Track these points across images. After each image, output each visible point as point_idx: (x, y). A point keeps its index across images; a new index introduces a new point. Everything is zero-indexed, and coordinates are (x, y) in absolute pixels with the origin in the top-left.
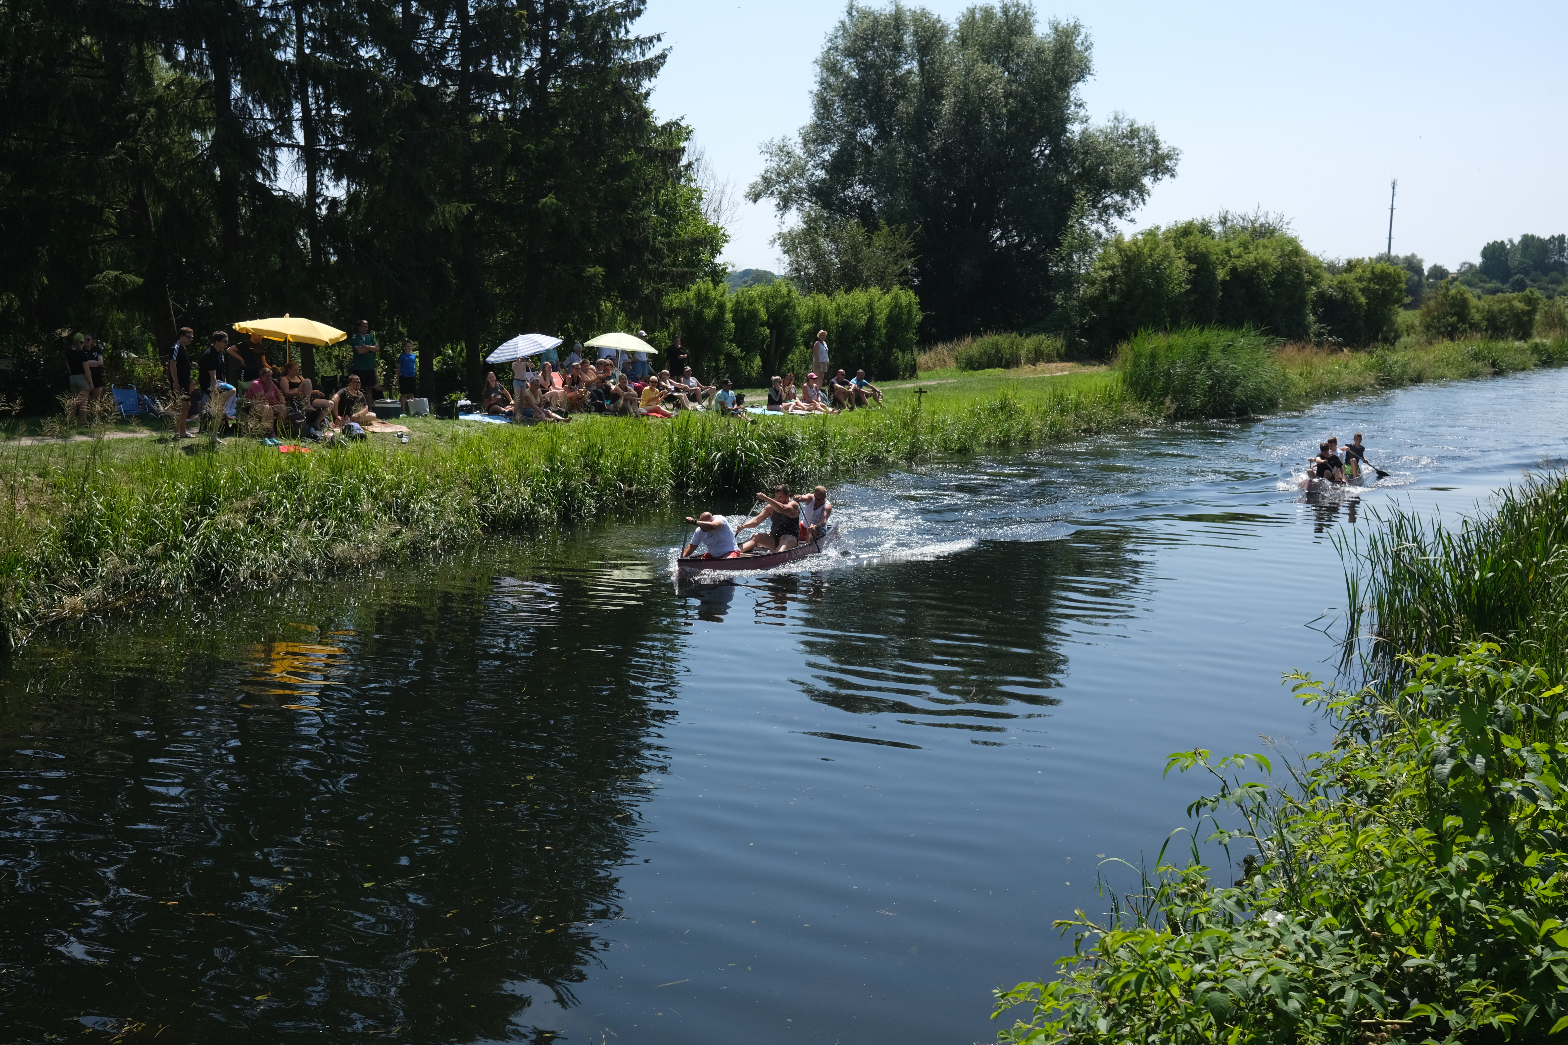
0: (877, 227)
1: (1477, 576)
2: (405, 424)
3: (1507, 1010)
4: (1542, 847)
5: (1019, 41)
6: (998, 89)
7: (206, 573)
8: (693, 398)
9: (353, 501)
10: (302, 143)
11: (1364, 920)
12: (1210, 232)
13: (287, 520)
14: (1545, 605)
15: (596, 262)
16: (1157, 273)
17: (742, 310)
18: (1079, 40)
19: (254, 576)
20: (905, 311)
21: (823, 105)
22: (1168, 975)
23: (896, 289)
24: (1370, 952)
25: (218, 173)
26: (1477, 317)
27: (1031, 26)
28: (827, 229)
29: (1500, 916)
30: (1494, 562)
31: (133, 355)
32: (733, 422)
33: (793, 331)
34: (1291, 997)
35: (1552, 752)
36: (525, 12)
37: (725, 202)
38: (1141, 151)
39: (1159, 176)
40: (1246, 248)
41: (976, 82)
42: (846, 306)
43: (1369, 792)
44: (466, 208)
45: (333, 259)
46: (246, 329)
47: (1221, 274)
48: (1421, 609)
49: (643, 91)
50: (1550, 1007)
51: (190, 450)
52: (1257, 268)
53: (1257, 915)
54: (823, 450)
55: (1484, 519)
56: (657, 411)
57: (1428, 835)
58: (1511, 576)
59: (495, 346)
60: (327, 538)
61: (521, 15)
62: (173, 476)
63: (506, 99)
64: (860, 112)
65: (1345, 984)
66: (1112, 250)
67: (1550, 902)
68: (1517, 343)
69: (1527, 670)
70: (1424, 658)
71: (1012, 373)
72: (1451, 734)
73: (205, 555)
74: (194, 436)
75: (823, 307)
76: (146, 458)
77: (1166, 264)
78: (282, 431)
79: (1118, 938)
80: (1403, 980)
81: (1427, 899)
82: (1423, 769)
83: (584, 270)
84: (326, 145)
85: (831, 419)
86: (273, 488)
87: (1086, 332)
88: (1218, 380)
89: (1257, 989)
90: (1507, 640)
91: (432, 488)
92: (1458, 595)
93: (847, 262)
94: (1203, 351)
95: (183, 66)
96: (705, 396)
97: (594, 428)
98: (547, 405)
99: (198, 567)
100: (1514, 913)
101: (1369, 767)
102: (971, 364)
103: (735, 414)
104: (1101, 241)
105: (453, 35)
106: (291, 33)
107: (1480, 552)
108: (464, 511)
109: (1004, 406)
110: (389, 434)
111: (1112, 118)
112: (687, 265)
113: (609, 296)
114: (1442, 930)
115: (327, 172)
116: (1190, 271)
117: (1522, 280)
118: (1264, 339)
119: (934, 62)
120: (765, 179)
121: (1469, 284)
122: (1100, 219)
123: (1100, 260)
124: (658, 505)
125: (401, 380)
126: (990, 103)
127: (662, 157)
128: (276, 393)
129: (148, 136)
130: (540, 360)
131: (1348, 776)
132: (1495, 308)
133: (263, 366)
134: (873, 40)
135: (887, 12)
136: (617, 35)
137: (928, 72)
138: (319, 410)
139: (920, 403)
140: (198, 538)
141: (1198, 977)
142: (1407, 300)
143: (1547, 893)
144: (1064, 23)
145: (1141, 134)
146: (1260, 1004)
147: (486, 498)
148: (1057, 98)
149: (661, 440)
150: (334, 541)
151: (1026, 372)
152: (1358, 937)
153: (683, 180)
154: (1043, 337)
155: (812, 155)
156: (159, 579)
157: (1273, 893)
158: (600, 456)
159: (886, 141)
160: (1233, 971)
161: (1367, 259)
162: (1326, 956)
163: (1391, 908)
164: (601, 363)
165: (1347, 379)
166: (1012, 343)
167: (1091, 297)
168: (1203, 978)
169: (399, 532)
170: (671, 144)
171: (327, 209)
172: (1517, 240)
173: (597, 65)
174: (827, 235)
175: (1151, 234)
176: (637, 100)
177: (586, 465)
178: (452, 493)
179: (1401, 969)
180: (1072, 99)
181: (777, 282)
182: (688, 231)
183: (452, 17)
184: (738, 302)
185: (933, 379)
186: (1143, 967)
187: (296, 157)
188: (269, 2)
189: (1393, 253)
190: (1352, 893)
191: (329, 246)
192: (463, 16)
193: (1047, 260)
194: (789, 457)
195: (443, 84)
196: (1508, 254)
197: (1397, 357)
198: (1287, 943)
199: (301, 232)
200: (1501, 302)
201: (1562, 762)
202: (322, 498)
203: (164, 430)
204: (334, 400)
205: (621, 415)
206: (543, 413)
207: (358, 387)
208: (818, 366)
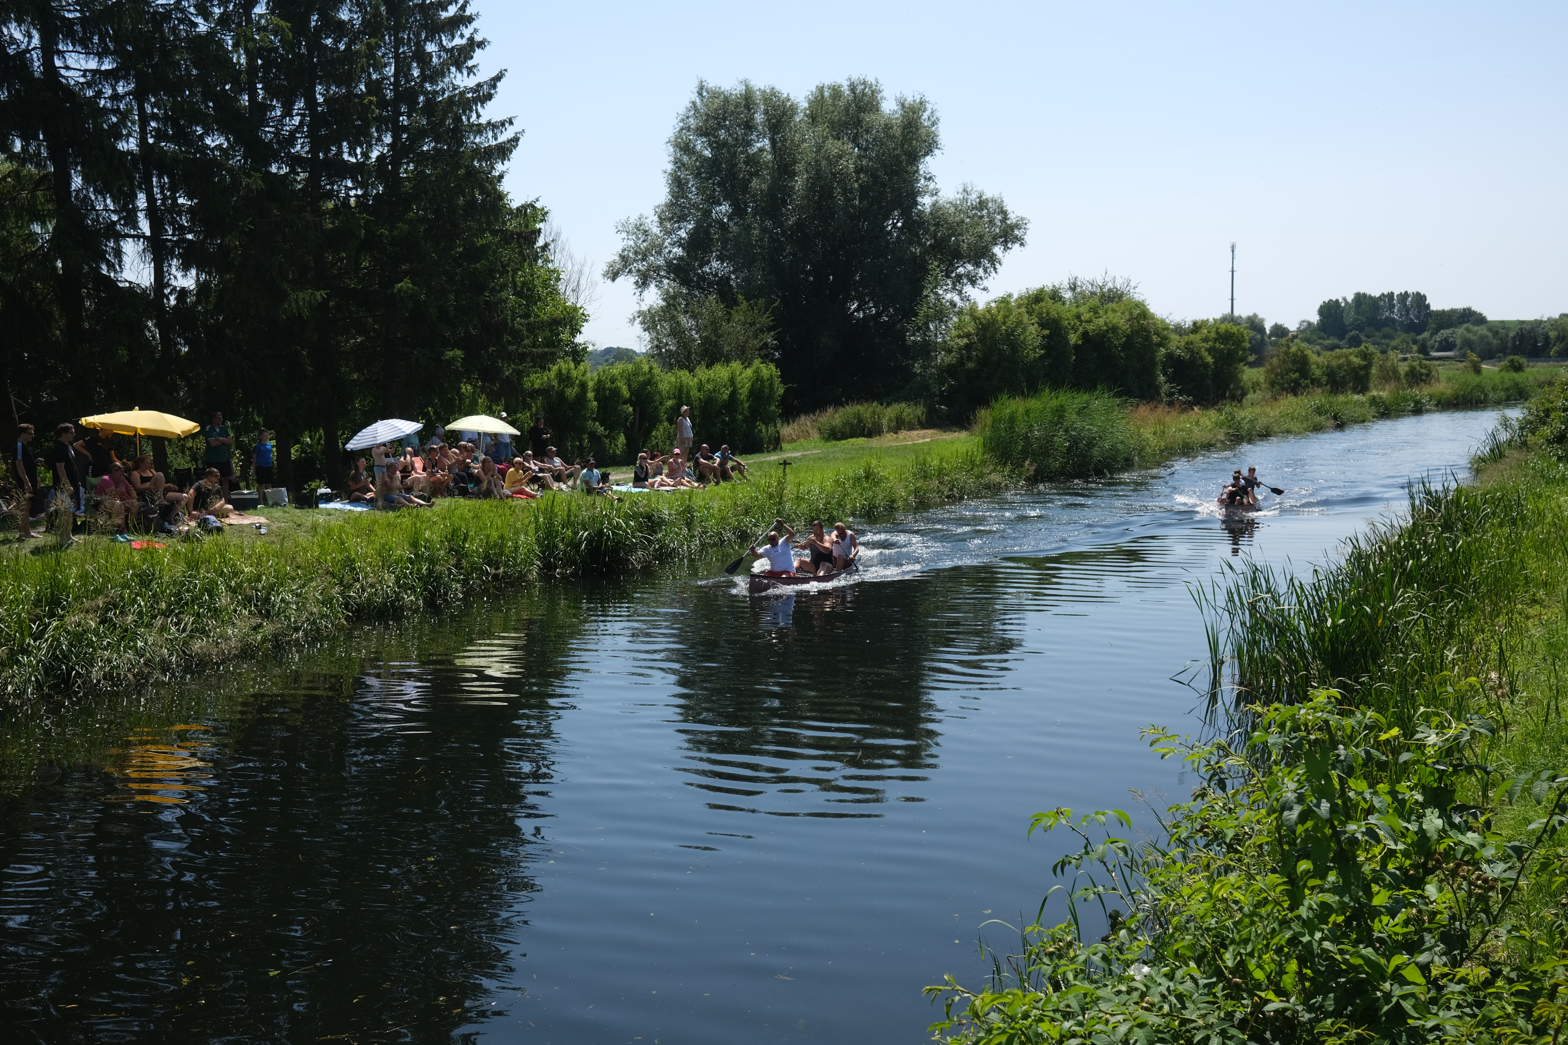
0: (736, 303)
1: (1329, 624)
2: (263, 515)
4: (1388, 886)
5: (867, 118)
6: (849, 165)
7: (56, 677)
8: (558, 478)
9: (211, 596)
10: (148, 233)
11: (1226, 967)
12: (1061, 298)
13: (141, 618)
14: (1394, 649)
15: (455, 346)
16: (1012, 339)
17: (604, 389)
18: (925, 116)
19: (108, 677)
20: (767, 384)
21: (678, 184)
22: (1039, 1035)
23: (757, 362)
24: (1232, 999)
25: (60, 265)
26: (1318, 372)
27: (878, 103)
28: (686, 305)
29: (1351, 955)
30: (1345, 608)
32: (599, 500)
33: (656, 408)
35: (1393, 793)
36: (374, 99)
37: (583, 282)
38: (990, 221)
39: (1009, 245)
40: (1096, 312)
41: (828, 158)
42: (708, 381)
43: (1228, 841)
44: (320, 295)
45: (184, 349)
46: (94, 424)
47: (1073, 338)
48: (1278, 657)
49: (497, 174)
50: (1401, 1040)
51: (36, 551)
52: (1107, 331)
53: (1124, 969)
54: (689, 524)
55: (1334, 568)
56: (522, 492)
57: (1280, 881)
58: (1361, 622)
59: (355, 432)
60: (184, 635)
61: (371, 102)
62: (19, 578)
63: (357, 185)
64: (714, 190)
65: (1210, 1032)
66: (967, 318)
67: (1400, 938)
68: (1356, 397)
69: (1364, 714)
70: (1272, 708)
71: (874, 442)
72: (1298, 781)
73: (55, 657)
74: (39, 537)
75: (685, 383)
77: (1020, 330)
78: (134, 527)
79: (987, 1000)
80: (1266, 1024)
81: (1283, 942)
82: (1274, 816)
83: (442, 354)
84: (173, 235)
85: (697, 494)
86: (126, 585)
87: (946, 399)
88: (1075, 441)
90: (1360, 684)
91: (293, 579)
92: (1312, 643)
93: (706, 337)
94: (1060, 412)
95: (19, 158)
96: (570, 476)
97: (458, 512)
98: (409, 490)
99: (48, 670)
100: (1364, 952)
101: (1227, 817)
102: (834, 435)
103: (600, 492)
104: (956, 310)
105: (301, 122)
106: (133, 123)
107: (1331, 601)
108: (327, 601)
109: (868, 475)
110: (247, 525)
111: (961, 190)
112: (547, 346)
113: (469, 378)
114: (1299, 973)
115: (175, 262)
116: (1043, 337)
117: (1357, 336)
118: (1118, 401)
119: (785, 140)
120: (624, 258)
121: (1309, 341)
122: (954, 288)
123: (956, 328)
125: (258, 470)
126: (841, 178)
127: (518, 239)
128: (127, 488)
131: (1207, 827)
132: (1334, 363)
133: (112, 461)
134: (725, 120)
135: (737, 92)
136: (469, 120)
137: (780, 149)
138: (173, 503)
139: (785, 475)
140: (47, 640)
141: (1069, 1035)
142: (1252, 358)
143: (1398, 929)
144: (910, 100)
145: (990, 205)
147: (349, 587)
148: (906, 172)
149: (526, 521)
150: (192, 637)
151: (888, 440)
152: (1221, 985)
153: (540, 261)
154: (903, 405)
155: (668, 233)
156: (6, 685)
157: (1138, 947)
158: (465, 540)
159: (741, 218)
160: (1100, 1027)
161: (1211, 320)
162: (1189, 1005)
163: (1251, 954)
164: (463, 446)
165: (1199, 435)
166: (874, 412)
167: (949, 365)
168: (1073, 1035)
169: (260, 626)
170: (527, 226)
171: (176, 299)
172: (1350, 299)
173: (449, 149)
174: (686, 312)
175: (1004, 301)
176: (491, 183)
177: (451, 549)
178: (314, 584)
179: (1263, 1013)
180: (921, 172)
181: (638, 359)
182: (547, 312)
183: (300, 104)
184: (599, 381)
185: (798, 451)
186: (1012, 1028)
187: (142, 247)
188: (109, 92)
189: (1236, 314)
190: (1213, 942)
191: (179, 336)
192: (311, 103)
193: (904, 330)
194: (656, 533)
195: (293, 171)
196: (1343, 311)
197: (1245, 414)
198: (1153, 995)
199: (150, 324)
200: (1338, 357)
201: (1402, 803)
202: (178, 594)
203: (8, 531)
204: (189, 494)
205: (486, 498)
206: (405, 498)
207: (214, 479)
208: (682, 442)
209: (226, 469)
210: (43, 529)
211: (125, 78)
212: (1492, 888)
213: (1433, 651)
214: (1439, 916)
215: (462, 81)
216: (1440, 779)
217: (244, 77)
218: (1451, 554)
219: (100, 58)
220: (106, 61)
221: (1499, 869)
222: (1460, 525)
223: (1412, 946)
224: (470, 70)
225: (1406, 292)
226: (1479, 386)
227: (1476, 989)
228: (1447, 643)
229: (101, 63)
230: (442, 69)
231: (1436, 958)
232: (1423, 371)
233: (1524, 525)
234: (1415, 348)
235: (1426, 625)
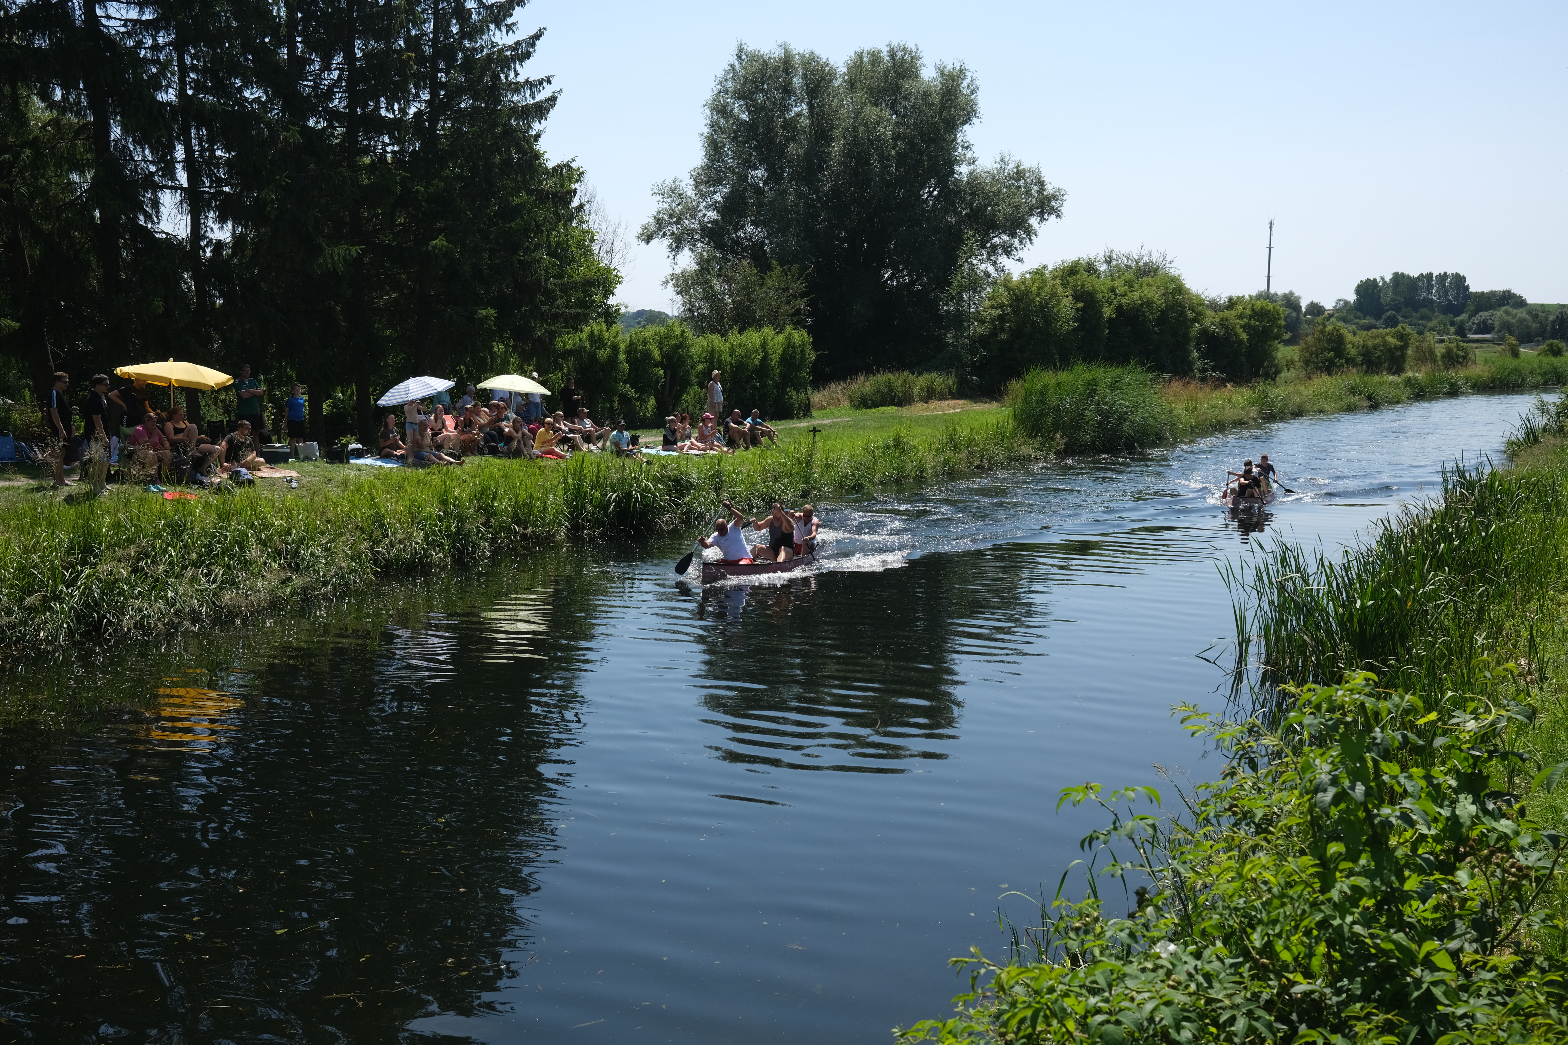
0: (770, 268)
1: (1358, 605)
2: (294, 469)
3: (1391, 1033)
4: (1420, 870)
5: (906, 84)
6: (886, 131)
7: (88, 624)
8: (588, 439)
9: (241, 548)
10: (186, 185)
11: (1253, 948)
12: (1096, 271)
13: (172, 568)
14: (1423, 632)
15: (486, 305)
16: (1045, 312)
17: (636, 351)
18: (965, 84)
19: (139, 626)
20: (799, 350)
21: (714, 148)
22: (1063, 1010)
23: (789, 328)
24: (1259, 979)
25: (98, 215)
26: (1353, 352)
27: (917, 70)
28: (720, 269)
29: (1382, 940)
30: (1374, 590)
31: (9, 401)
32: (628, 462)
33: (687, 371)
34: (1183, 1027)
35: (1428, 778)
36: (413, 55)
37: (617, 243)
38: (1027, 192)
39: (1046, 216)
40: (1131, 286)
41: (865, 125)
42: (740, 346)
43: (1257, 821)
44: (355, 250)
45: (219, 302)
46: (129, 374)
47: (1107, 312)
48: (1305, 637)
49: (534, 133)
50: (1430, 1027)
51: (70, 500)
52: (1141, 305)
53: (1150, 947)
54: (717, 489)
55: (1364, 549)
56: (551, 452)
57: (1312, 863)
58: (1390, 604)
59: (386, 389)
60: (214, 586)
61: (409, 58)
62: (52, 524)
63: (394, 141)
64: (751, 154)
65: (1236, 1013)
66: (1001, 289)
67: (1430, 923)
68: (1391, 378)
69: (1402, 698)
70: (1305, 688)
71: (905, 411)
72: (1332, 763)
73: (87, 605)
74: (73, 485)
75: (716, 347)
76: (23, 506)
77: (1054, 302)
78: (167, 477)
79: (1013, 974)
80: (1292, 1006)
81: (1313, 925)
82: (1307, 797)
83: (476, 312)
84: (210, 187)
86: (157, 535)
87: (978, 369)
88: (1106, 415)
89: (1151, 1020)
90: (1388, 666)
91: (323, 533)
92: (1341, 624)
93: (739, 302)
94: (1092, 387)
95: (59, 107)
96: (599, 438)
97: (488, 470)
98: (439, 447)
99: (80, 618)
100: (1395, 936)
101: (1256, 796)
102: (865, 403)
103: (630, 455)
104: (990, 280)
105: (339, 76)
106: (173, 74)
107: (1361, 581)
108: (356, 556)
109: (898, 443)
110: (278, 479)
111: (998, 160)
112: (580, 307)
113: (501, 337)
114: (1328, 956)
115: (211, 214)
116: (1077, 310)
117: (1394, 316)
118: (1151, 376)
119: (823, 105)
120: (658, 221)
121: (1344, 320)
122: (989, 259)
123: (990, 299)
124: (553, 548)
125: (290, 424)
126: (878, 144)
127: (553, 199)
128: (160, 438)
129: (23, 178)
130: (432, 402)
131: (1236, 806)
132: (1370, 343)
133: (146, 412)
134: (763, 83)
135: (776, 55)
136: (507, 78)
137: (818, 114)
138: (205, 455)
139: (814, 442)
140: (79, 588)
141: (1093, 1011)
142: (1286, 336)
143: (1427, 915)
144: (949, 67)
145: (1027, 175)
146: (1154, 1035)
147: (378, 542)
148: (944, 140)
149: (555, 482)
150: (221, 589)
151: (918, 409)
152: (1248, 965)
153: (574, 221)
154: (935, 375)
155: (704, 196)
156: (38, 631)
157: (1165, 924)
158: (494, 499)
159: (776, 183)
160: (1126, 1004)
161: (1247, 297)
162: (1216, 984)
163: (1279, 936)
164: (494, 405)
165: (1230, 413)
166: (905, 381)
167: (981, 335)
168: (1098, 1011)
169: (289, 579)
170: (562, 186)
171: (212, 251)
172: (1388, 278)
173: (487, 107)
174: (719, 276)
175: (1039, 273)
176: (528, 142)
177: (480, 508)
178: (343, 539)
179: (1290, 995)
180: (959, 141)
181: (670, 322)
182: (580, 273)
183: (339, 59)
184: (631, 343)
185: (828, 418)
186: (1038, 1003)
187: (179, 199)
188: (149, 42)
189: (1272, 291)
190: (1241, 922)
191: (214, 289)
192: (350, 57)
193: (937, 299)
194: (684, 496)
195: (331, 126)
196: (1380, 291)
197: (1278, 392)
198: (1179, 973)
199: (185, 276)
200: (1374, 337)
201: (1437, 787)
202: (209, 546)
203: (42, 478)
204: (221, 447)
205: (515, 458)
206: (435, 456)
207: (246, 432)
208: (713, 406)
209: (257, 422)
210: (77, 477)
211: (166, 28)
212: (1526, 876)
213: (1462, 636)
214: (1469, 903)
215: (501, 38)
216: (1475, 765)
217: (283, 30)
218: (1484, 539)
219: (141, 8)
220: (147, 11)
221: (1532, 858)
222: (1493, 510)
223: (1444, 932)
224: (509, 28)
225: (1445, 273)
226: (1516, 370)
227: (1505, 977)
228: (1477, 628)
229: (142, 12)
230: (481, 26)
231: (1466, 945)
232: (1460, 353)
233: (1558, 510)
234: (1452, 329)
235: (1456, 608)
